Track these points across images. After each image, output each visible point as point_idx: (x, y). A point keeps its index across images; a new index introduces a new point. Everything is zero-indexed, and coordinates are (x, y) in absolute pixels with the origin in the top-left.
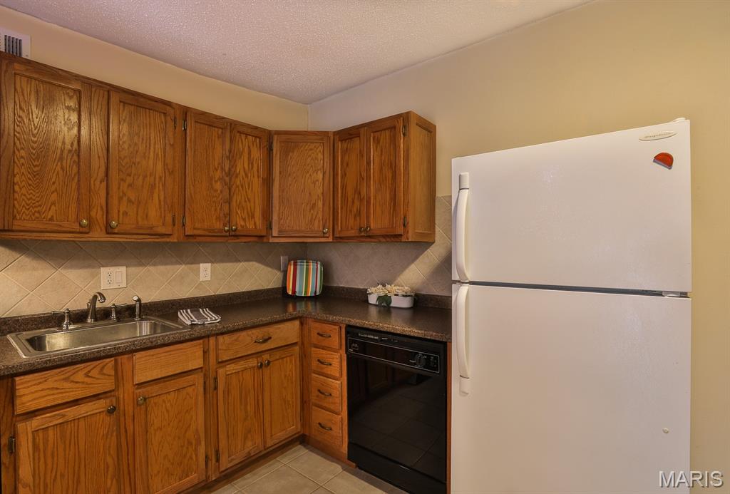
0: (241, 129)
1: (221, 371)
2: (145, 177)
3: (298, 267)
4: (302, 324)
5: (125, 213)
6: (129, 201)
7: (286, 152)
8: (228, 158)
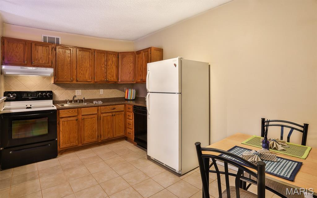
0: (110, 53)
1: (102, 115)
2: (85, 68)
3: (129, 91)
4: (125, 106)
5: (80, 77)
6: (81, 74)
7: (123, 58)
8: (106, 61)
